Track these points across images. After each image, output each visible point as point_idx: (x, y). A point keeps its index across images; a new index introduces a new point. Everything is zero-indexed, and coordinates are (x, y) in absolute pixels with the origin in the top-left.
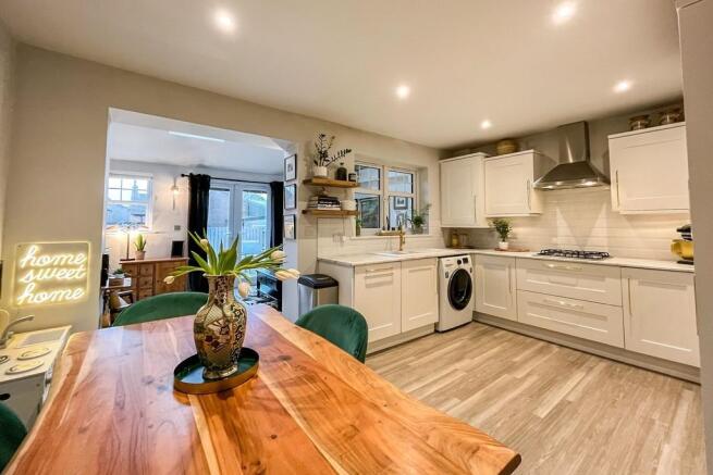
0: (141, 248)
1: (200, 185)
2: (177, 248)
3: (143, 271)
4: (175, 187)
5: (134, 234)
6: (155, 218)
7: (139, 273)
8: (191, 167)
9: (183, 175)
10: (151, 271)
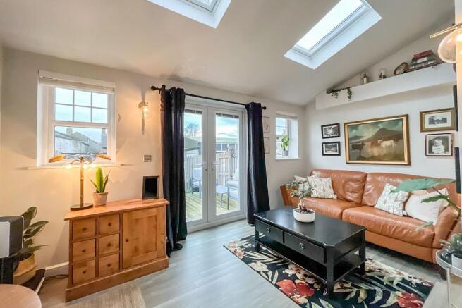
0: (101, 189)
1: (173, 101)
2: (150, 186)
3: (104, 227)
4: (142, 104)
5: (91, 168)
6: (118, 146)
7: (98, 232)
8: (162, 76)
9: (153, 88)
10: (116, 226)
